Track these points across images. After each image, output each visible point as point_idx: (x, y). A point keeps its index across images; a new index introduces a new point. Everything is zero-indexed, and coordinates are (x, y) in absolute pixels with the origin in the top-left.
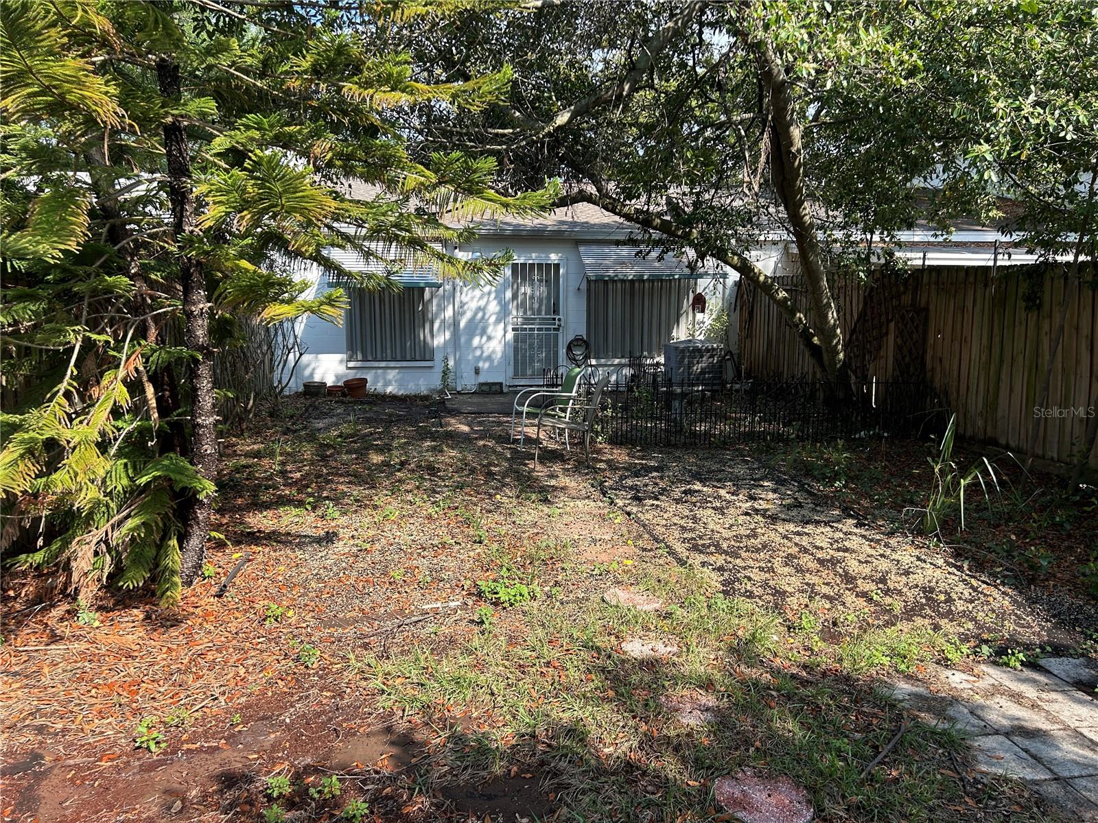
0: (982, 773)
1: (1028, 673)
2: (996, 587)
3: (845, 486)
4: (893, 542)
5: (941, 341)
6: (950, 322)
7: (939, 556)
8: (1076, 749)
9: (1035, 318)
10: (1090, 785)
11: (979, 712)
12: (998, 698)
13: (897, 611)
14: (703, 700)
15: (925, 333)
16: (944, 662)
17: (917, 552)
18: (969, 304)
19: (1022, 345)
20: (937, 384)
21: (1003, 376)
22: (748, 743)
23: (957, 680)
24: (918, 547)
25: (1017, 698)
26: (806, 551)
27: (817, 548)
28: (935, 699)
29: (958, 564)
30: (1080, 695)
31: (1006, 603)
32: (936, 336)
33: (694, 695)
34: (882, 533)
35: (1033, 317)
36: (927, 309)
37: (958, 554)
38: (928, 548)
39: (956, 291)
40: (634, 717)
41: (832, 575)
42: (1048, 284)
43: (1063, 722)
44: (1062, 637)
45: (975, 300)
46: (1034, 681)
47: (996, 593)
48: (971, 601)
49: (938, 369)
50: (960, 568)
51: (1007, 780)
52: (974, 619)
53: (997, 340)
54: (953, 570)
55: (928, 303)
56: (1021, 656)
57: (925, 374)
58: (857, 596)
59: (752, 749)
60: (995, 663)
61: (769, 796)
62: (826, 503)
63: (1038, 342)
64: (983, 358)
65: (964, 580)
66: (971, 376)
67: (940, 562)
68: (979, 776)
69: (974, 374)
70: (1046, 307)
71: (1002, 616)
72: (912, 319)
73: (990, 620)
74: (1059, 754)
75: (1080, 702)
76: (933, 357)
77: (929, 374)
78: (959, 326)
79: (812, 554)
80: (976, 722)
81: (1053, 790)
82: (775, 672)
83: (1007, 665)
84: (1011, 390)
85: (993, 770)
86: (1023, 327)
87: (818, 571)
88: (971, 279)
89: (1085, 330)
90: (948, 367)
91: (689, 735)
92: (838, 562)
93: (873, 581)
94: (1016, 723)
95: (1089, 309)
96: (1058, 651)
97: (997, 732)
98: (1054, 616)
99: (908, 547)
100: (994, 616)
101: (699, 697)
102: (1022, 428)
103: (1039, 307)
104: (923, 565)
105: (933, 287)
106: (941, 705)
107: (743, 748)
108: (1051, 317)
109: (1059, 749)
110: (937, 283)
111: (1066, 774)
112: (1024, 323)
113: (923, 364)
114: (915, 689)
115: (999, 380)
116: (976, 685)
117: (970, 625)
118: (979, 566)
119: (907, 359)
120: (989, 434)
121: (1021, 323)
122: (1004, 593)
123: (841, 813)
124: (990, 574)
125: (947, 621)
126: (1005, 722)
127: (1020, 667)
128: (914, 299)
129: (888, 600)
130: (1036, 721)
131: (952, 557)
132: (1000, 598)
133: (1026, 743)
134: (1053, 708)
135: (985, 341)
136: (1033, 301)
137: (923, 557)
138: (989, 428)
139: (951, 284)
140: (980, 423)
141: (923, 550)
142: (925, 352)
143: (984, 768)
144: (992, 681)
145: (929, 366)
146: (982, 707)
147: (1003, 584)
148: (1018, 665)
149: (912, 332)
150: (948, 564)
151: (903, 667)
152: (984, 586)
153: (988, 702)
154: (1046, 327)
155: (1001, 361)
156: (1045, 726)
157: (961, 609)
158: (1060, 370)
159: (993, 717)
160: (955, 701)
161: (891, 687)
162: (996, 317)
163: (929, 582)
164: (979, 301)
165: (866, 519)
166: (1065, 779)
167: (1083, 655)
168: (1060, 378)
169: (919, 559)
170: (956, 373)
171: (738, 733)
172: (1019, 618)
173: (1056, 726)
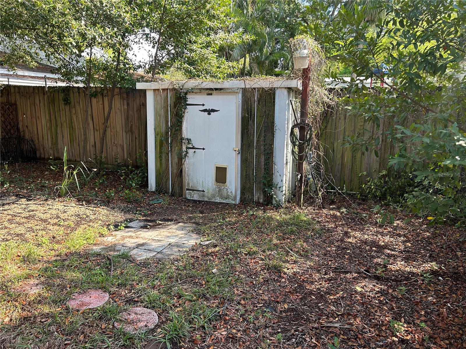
0: (140, 260)
1: (127, 230)
2: (99, 207)
3: (10, 186)
4: (49, 203)
5: (25, 118)
6: (29, 110)
7: (72, 203)
8: (156, 244)
9: (68, 108)
10: (166, 250)
11: (125, 245)
12: (126, 240)
13: (73, 226)
14: (32, 283)
15: (17, 115)
16: (102, 235)
17: (62, 204)
18: (37, 102)
19: (65, 119)
20: (27, 137)
21: (59, 132)
22: (65, 287)
23: (110, 240)
24: (61, 202)
25: (131, 237)
26: (15, 216)
27: (20, 213)
28: (109, 247)
29: (81, 203)
30: (145, 230)
31: (106, 211)
32: (22, 117)
33: (25, 282)
34: (42, 201)
35: (67, 108)
36: (15, 104)
37: (79, 200)
38: (66, 201)
39: (30, 97)
40: (9, 302)
41: (36, 222)
42: (72, 95)
43: (147, 238)
44: (129, 216)
45: (40, 100)
46: (131, 231)
47: (100, 209)
48: (95, 214)
49: (27, 131)
50: (82, 205)
51: (148, 259)
52: (100, 220)
53: (53, 117)
54: (80, 206)
55: (16, 101)
56: (123, 225)
57: (20, 133)
58: (53, 225)
59: (68, 289)
60: (116, 230)
61: (90, 297)
62: (5, 195)
63: (71, 118)
64: (48, 125)
65: (87, 209)
66: (44, 133)
67: (74, 205)
68: (140, 261)
69: (45, 131)
70: (73, 104)
71: (107, 216)
72: (8, 108)
73: (105, 218)
74: (153, 247)
75: (147, 232)
76: (23, 126)
77: (22, 133)
78: (34, 111)
79: (20, 216)
80: (127, 248)
81: (159, 256)
82: (48, 262)
83: (120, 229)
84: (63, 137)
85: (141, 258)
86: (64, 112)
87: (28, 222)
88: (37, 91)
89: (89, 113)
90: (31, 129)
91: (40, 296)
92: (34, 216)
93: (55, 218)
94: (136, 244)
95: (90, 105)
96: (131, 220)
97: (134, 249)
98: (122, 211)
99: (57, 203)
100: (105, 217)
101: (29, 282)
102: (70, 151)
103: (70, 104)
104: (68, 208)
105: (17, 94)
106: (113, 248)
107: (64, 290)
108: (75, 107)
109: (152, 245)
110: (19, 92)
111: (159, 250)
112: (64, 110)
113: (18, 129)
114: (100, 247)
115: (57, 133)
116: (117, 238)
117: (100, 222)
118: (89, 202)
119: (8, 127)
120: (56, 156)
121: (63, 110)
122: (103, 209)
123: (116, 289)
124: (94, 204)
125: (92, 223)
126: (134, 245)
127: (124, 229)
128: (8, 99)
129: (66, 223)
130: (141, 241)
131: (77, 202)
132: (103, 211)
133: (143, 247)
134: (142, 236)
135: (48, 118)
136: (67, 101)
137: (66, 205)
138: (55, 153)
139: (27, 93)
140: (51, 152)
141: (64, 202)
142: (18, 123)
143: (139, 259)
144: (120, 236)
145: (21, 129)
146: (124, 244)
147: (101, 206)
148: (123, 228)
149: (10, 115)
150: (77, 205)
151: (92, 242)
152: (95, 208)
153: (125, 242)
154: (74, 111)
155: (57, 126)
156: (144, 241)
157: (93, 218)
158: (82, 128)
159: (129, 245)
160: (115, 245)
161: (92, 250)
162: (51, 108)
163: (76, 212)
164: (42, 101)
165: (31, 197)
166: (160, 252)
167: (137, 219)
168: (82, 131)
169: (65, 206)
170: (36, 132)
171: (58, 286)
172: (113, 215)
173: (147, 240)
